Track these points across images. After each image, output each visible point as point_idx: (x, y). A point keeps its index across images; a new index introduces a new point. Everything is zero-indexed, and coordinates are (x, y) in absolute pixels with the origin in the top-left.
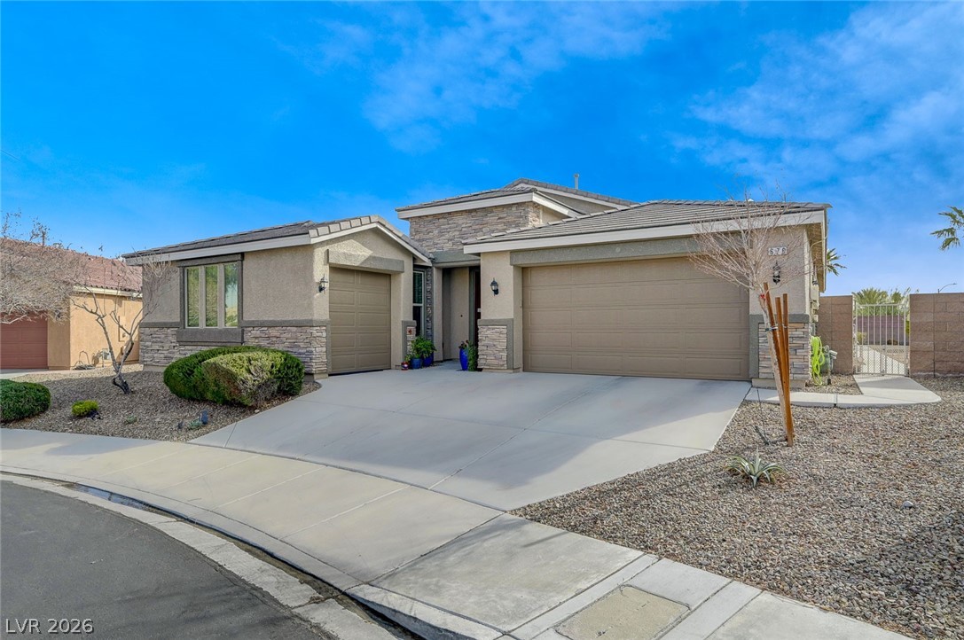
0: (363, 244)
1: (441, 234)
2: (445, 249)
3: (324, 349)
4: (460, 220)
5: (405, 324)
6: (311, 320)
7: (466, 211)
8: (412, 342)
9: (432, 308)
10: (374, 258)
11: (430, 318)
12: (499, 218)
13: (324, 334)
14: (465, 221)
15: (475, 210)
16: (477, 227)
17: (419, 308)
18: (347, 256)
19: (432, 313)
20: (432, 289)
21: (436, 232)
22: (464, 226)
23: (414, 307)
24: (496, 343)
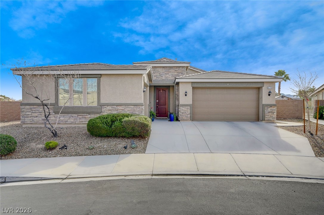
7: (162, 67)
12: (175, 71)
14: (162, 70)
15: (166, 67)
16: (167, 73)
24: (186, 112)
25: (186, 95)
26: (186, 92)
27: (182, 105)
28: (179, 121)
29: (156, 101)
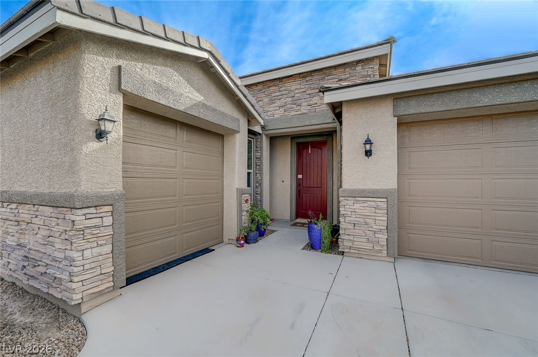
0: (188, 81)
1: (272, 102)
2: (276, 116)
3: (108, 248)
4: (293, 86)
5: (241, 192)
6: (72, 196)
8: (247, 211)
9: (261, 174)
10: (204, 105)
11: (259, 184)
13: (108, 220)
14: (299, 87)
18: (161, 89)
19: (262, 179)
20: (262, 155)
21: (266, 100)
22: (297, 91)
23: (248, 173)
24: (368, 221)
25: (368, 153)
26: (368, 142)
27: (353, 191)
28: (343, 253)
29: (297, 177)
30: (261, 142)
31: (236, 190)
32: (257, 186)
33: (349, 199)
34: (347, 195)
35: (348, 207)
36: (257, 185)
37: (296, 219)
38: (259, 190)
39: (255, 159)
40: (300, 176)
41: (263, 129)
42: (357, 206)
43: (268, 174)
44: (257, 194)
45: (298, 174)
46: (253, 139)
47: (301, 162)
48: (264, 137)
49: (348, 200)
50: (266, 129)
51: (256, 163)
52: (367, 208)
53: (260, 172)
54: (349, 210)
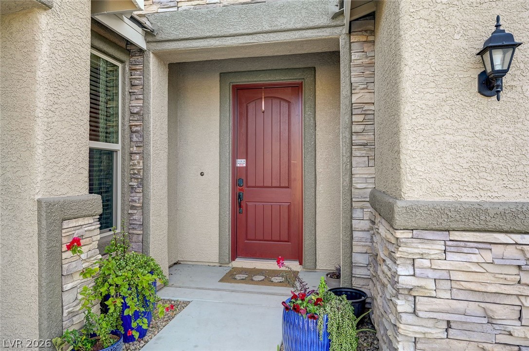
8: (85, 273)
9: (144, 156)
11: (140, 180)
17: (110, 153)
19: (146, 168)
20: (145, 107)
23: (91, 150)
24: (496, 311)
29: (234, 163)
30: (145, 72)
31: (36, 208)
32: (132, 187)
33: (429, 235)
34: (423, 224)
35: (426, 263)
36: (134, 183)
37: (233, 259)
38: (138, 196)
39: (127, 114)
40: (241, 163)
41: (150, 39)
42: (455, 259)
43: (164, 155)
44: (133, 207)
45: (235, 157)
46: (122, 62)
47: (243, 130)
48: (152, 60)
49: (424, 240)
50: (158, 38)
51: (131, 126)
52: (490, 268)
53: (141, 149)
54: (431, 274)
